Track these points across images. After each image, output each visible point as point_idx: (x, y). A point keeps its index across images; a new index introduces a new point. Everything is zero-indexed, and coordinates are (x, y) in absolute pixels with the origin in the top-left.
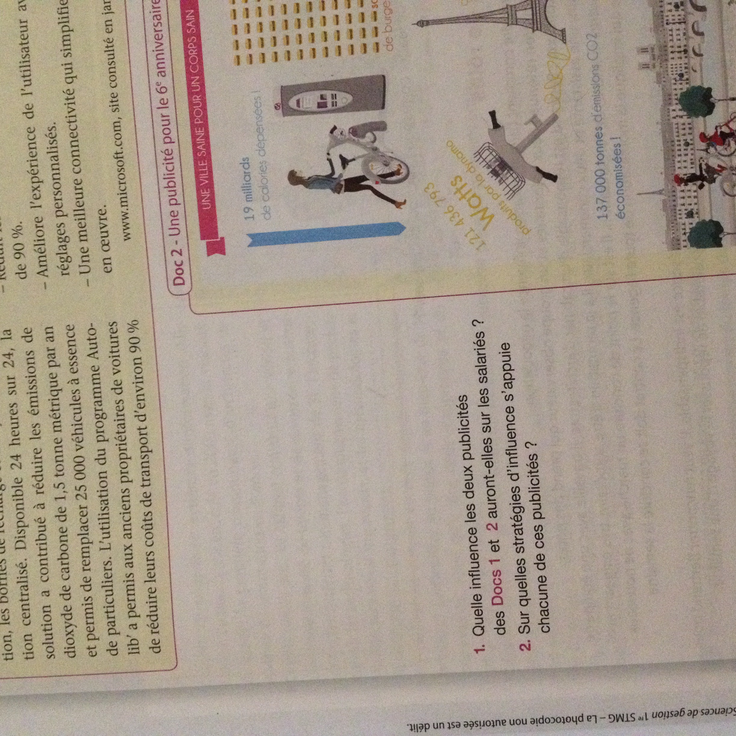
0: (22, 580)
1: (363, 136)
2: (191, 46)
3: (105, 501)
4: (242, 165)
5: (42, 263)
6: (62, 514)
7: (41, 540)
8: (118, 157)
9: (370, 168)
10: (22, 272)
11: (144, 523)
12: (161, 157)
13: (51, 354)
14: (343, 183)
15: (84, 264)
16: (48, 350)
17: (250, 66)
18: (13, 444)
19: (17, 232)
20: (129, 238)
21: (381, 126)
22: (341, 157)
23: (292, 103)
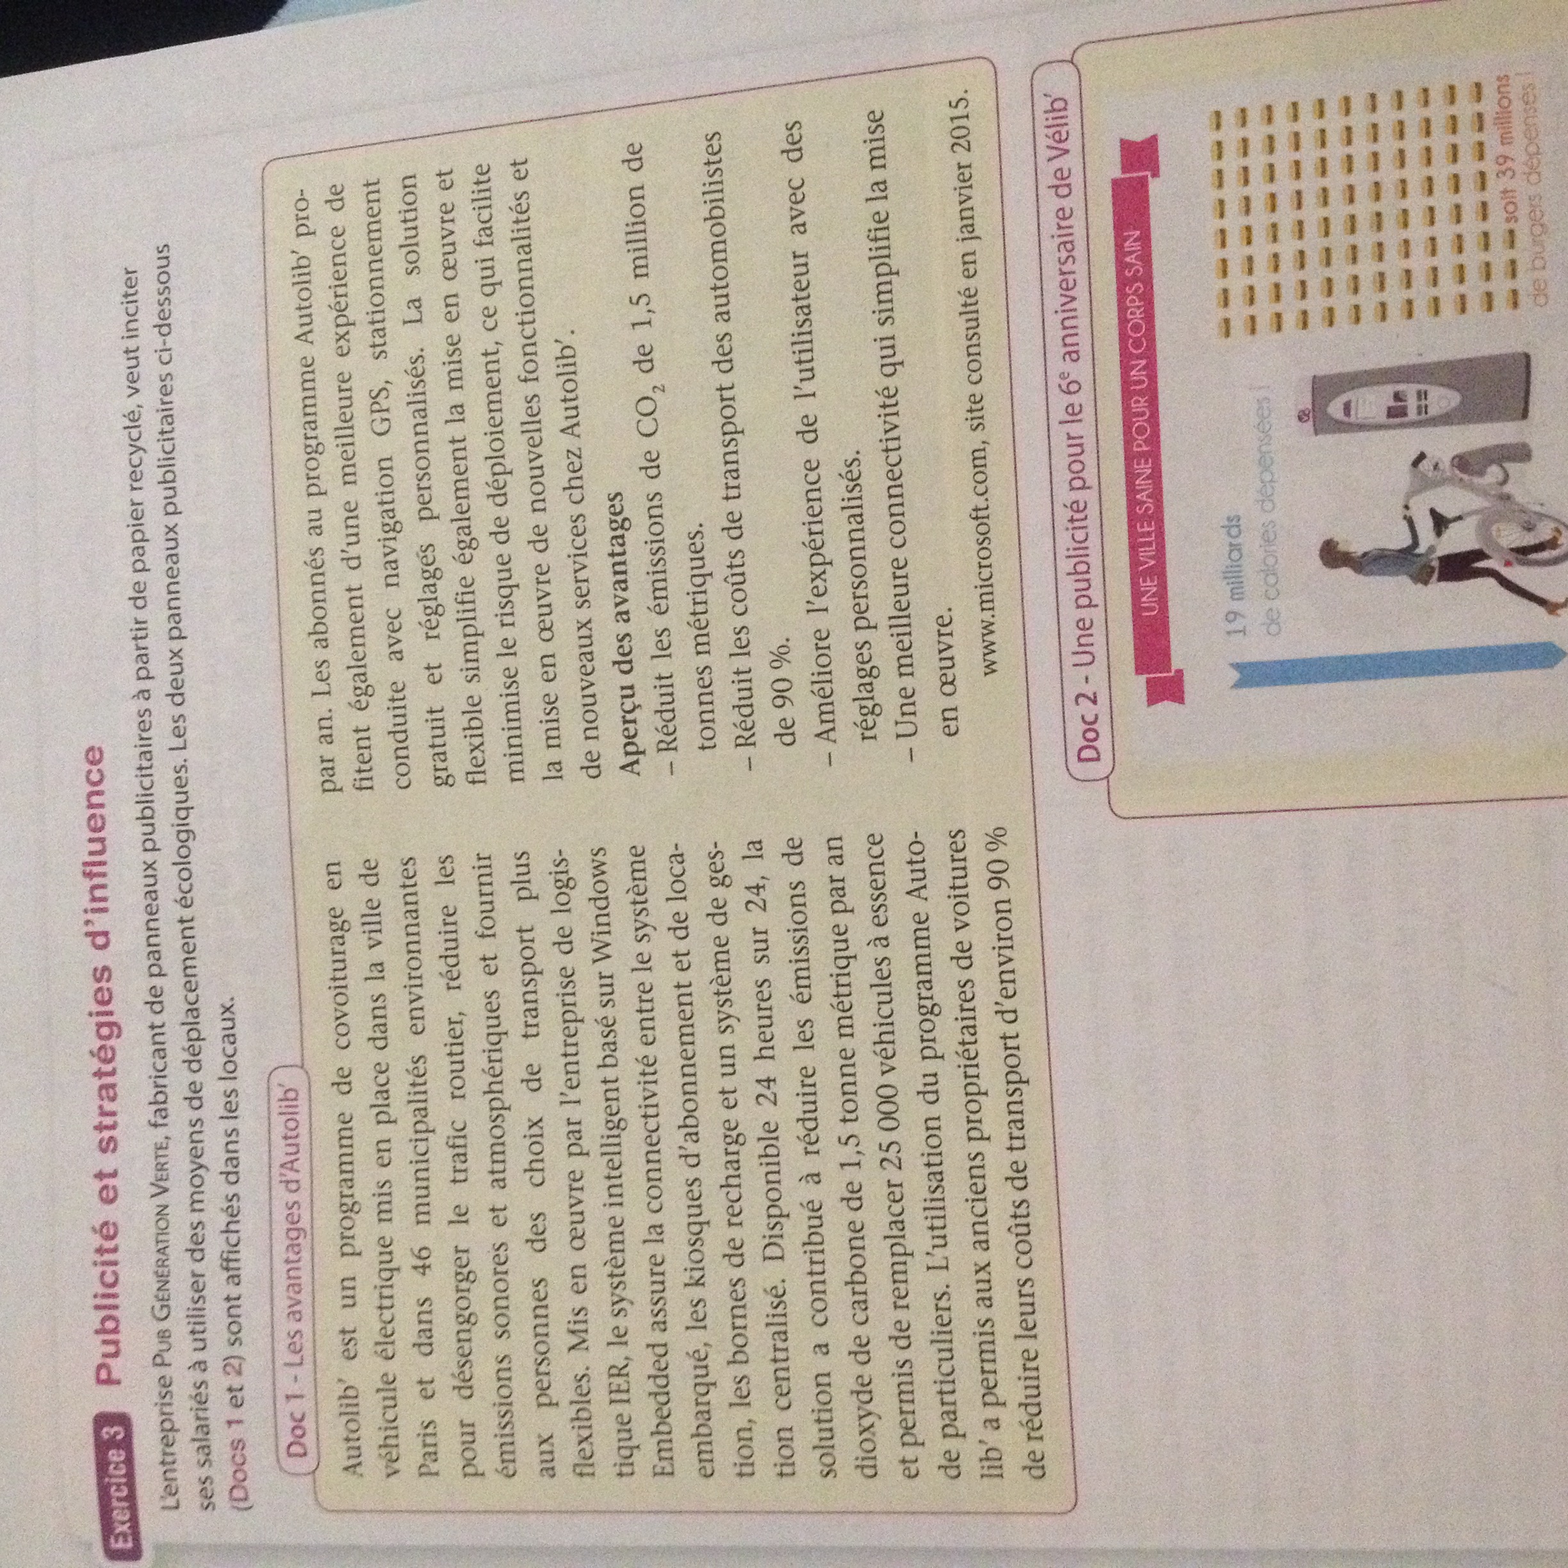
0: (777, 1320)
1: (1481, 473)
2: (1133, 301)
3: (937, 1176)
4: (1225, 530)
5: (824, 717)
6: (853, 1196)
7: (813, 1244)
8: (979, 516)
9: (1494, 533)
10: (787, 732)
11: (1012, 1222)
12: (1063, 515)
13: (838, 888)
14: (1436, 564)
15: (906, 718)
16: (832, 881)
17: (1250, 338)
18: (762, 1057)
19: (780, 657)
20: (994, 671)
21: (1522, 453)
22: (1433, 512)
23: (1335, 409)
